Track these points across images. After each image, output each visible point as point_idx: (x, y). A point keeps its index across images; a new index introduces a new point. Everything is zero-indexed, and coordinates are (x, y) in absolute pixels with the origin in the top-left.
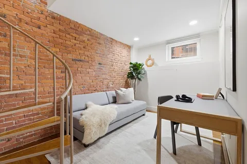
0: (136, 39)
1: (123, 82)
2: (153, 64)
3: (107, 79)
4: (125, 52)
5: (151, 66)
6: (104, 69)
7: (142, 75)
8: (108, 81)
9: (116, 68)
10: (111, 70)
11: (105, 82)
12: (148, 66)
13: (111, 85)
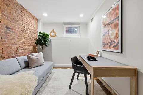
0: (45, 15)
1: (31, 47)
2: (55, 35)
3: (16, 44)
4: (33, 23)
5: (54, 37)
6: (12, 33)
7: (48, 43)
8: (17, 46)
9: (25, 35)
10: (20, 35)
11: (14, 47)
12: (51, 36)
13: (20, 51)
